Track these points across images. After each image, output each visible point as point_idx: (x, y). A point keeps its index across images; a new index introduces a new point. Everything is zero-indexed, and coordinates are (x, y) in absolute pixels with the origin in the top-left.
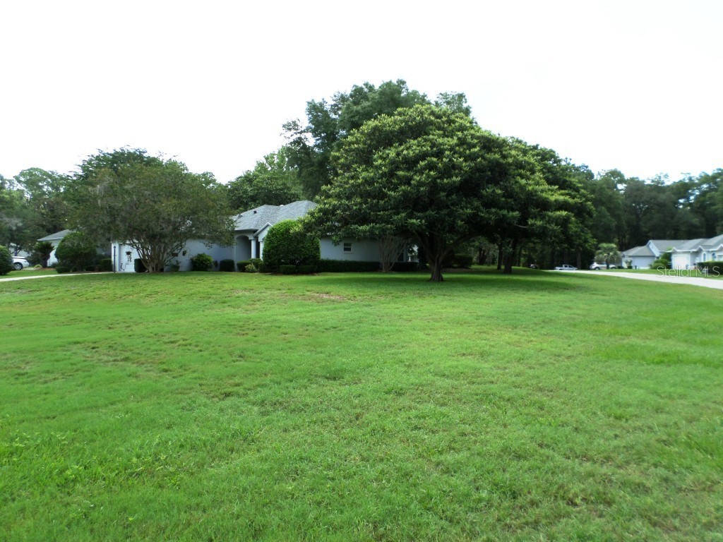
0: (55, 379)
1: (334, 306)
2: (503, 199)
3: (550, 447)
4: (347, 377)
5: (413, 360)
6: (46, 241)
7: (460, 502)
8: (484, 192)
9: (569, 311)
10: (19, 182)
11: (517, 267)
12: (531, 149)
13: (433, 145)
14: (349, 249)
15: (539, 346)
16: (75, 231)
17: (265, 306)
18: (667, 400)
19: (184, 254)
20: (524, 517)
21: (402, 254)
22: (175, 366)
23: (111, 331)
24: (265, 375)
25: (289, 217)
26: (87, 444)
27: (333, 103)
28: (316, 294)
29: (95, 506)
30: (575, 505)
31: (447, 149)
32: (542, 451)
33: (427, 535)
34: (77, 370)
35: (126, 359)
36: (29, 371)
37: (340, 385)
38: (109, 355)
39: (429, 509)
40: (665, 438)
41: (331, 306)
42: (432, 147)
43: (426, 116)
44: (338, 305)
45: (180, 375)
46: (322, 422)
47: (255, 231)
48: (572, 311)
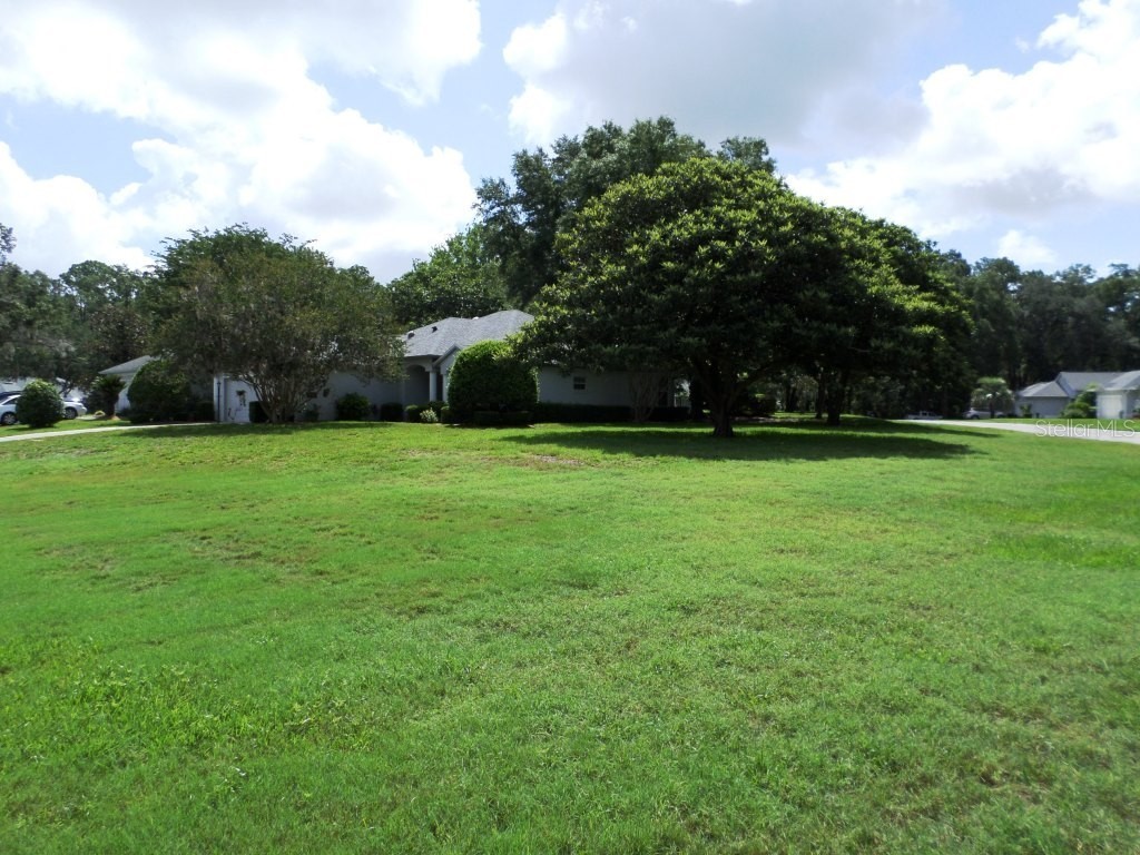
0: (151, 585)
1: (567, 475)
2: (830, 307)
3: (939, 694)
4: (604, 585)
5: (704, 559)
6: (111, 374)
7: (812, 777)
8: (801, 296)
9: (939, 484)
10: (68, 282)
11: (848, 416)
12: (871, 228)
13: (719, 221)
14: (583, 387)
15: (900, 539)
16: (158, 358)
17: (458, 474)
18: (1118, 625)
19: (326, 393)
20: (915, 802)
21: (665, 395)
22: (335, 566)
23: (224, 512)
24: (476, 580)
25: (488, 336)
26: (218, 682)
27: (556, 156)
28: (536, 457)
29: (247, 776)
30: (991, 783)
31: (741, 228)
32: (929, 700)
33: (767, 824)
34: (186, 572)
35: (257, 555)
36: (111, 573)
37: (594, 596)
38: (228, 549)
39: (764, 786)
40: (1122, 682)
41: (561, 476)
42: (717, 224)
43: (708, 175)
44: (573, 474)
45: (344, 580)
46: (574, 653)
47: (434, 358)
48: (946, 485)
